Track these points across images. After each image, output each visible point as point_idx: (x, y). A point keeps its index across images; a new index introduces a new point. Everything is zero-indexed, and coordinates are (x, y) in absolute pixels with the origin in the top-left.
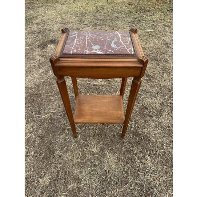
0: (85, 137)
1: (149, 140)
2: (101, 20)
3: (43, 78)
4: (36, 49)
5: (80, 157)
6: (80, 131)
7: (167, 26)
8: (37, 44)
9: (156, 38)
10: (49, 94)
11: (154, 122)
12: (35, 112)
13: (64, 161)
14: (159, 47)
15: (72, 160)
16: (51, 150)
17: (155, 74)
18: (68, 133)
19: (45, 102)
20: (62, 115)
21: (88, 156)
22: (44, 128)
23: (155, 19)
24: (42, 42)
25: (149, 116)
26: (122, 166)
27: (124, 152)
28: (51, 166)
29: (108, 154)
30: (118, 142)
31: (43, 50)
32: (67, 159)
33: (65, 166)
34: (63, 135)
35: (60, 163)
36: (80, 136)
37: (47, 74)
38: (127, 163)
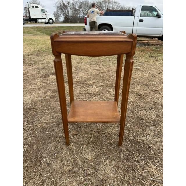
0: (78, 144)
1: (150, 147)
2: (96, 62)
3: (41, 97)
4: (39, 78)
5: (71, 165)
6: (73, 139)
7: (151, 65)
8: (40, 75)
9: (143, 72)
10: (44, 109)
11: (152, 132)
12: (27, 122)
13: (52, 169)
14: (147, 77)
15: (61, 168)
16: (38, 158)
17: (147, 94)
18: (59, 140)
19: (40, 114)
20: (55, 124)
21: (81, 164)
22: (34, 136)
23: (141, 61)
24: (45, 74)
25: (146, 126)
26: (121, 175)
27: (123, 160)
28: (35, 175)
29: (104, 161)
30: (115, 150)
31: (45, 79)
32: (55, 167)
33: (52, 175)
34: (54, 143)
35: (47, 172)
36: (72, 144)
37: (45, 94)
38: (127, 172)
